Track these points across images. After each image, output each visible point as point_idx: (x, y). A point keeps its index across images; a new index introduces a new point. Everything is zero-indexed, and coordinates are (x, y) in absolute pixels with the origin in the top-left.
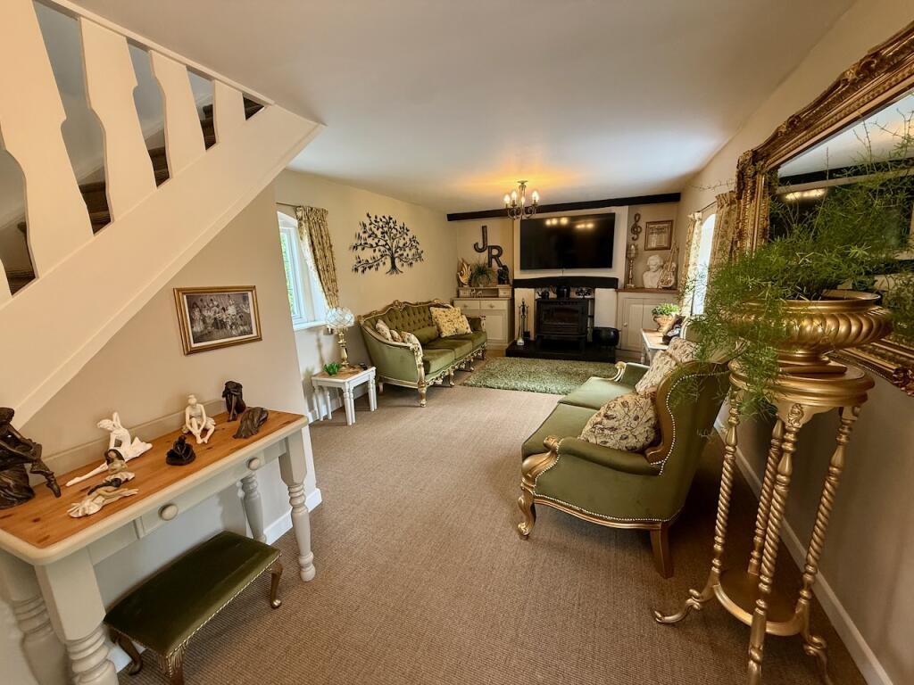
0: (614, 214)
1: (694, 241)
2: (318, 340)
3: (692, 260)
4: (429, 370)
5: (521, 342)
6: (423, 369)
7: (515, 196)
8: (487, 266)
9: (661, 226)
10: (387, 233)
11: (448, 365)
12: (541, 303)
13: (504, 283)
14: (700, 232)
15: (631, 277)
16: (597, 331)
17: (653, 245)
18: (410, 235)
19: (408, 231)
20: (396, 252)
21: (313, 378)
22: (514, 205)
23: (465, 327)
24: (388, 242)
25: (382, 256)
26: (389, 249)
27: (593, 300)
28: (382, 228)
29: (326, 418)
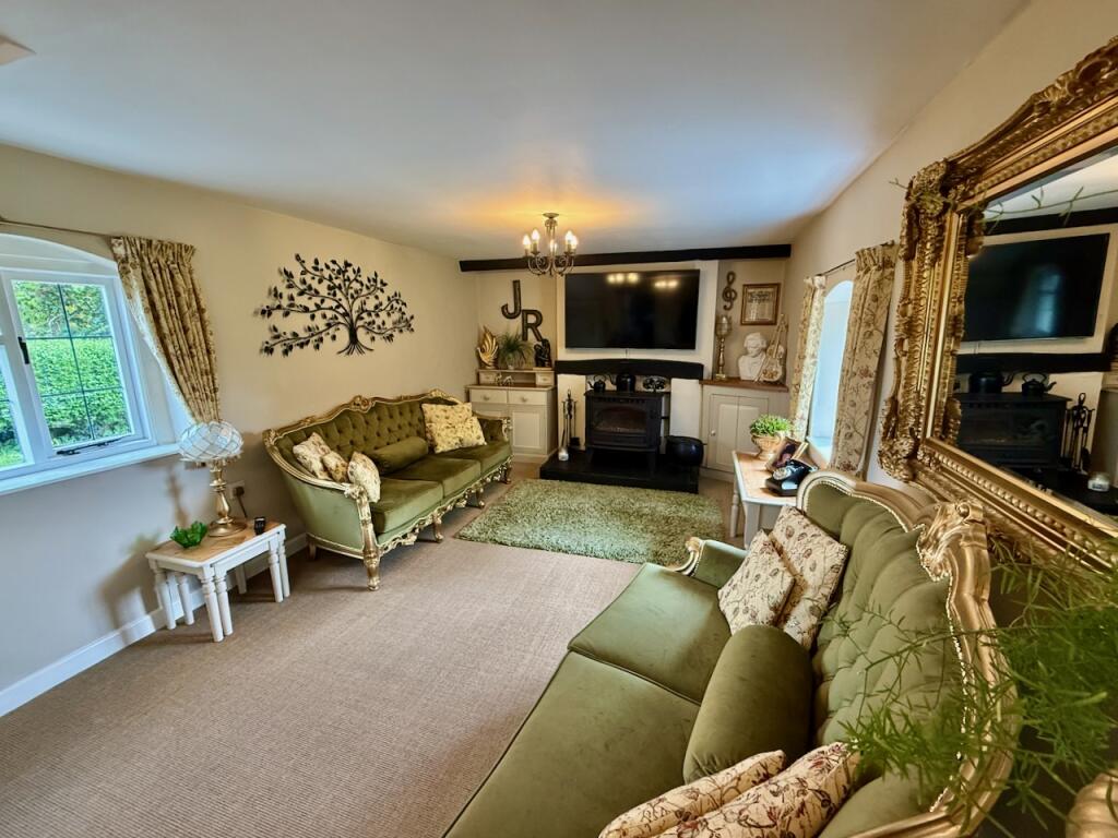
0: (698, 271)
1: (813, 321)
2: (172, 480)
3: (810, 349)
4: (383, 527)
5: (563, 455)
6: (371, 526)
7: (536, 236)
8: (520, 340)
9: (764, 290)
10: (340, 288)
11: (432, 508)
12: (595, 396)
13: (543, 366)
14: (822, 307)
15: (721, 362)
16: (673, 442)
17: (752, 317)
18: (389, 291)
19: (385, 285)
20: (360, 318)
21: (151, 556)
22: (535, 253)
23: (475, 435)
24: (344, 302)
25: (329, 326)
26: (345, 315)
27: (669, 394)
28: (330, 279)
29: (181, 623)
